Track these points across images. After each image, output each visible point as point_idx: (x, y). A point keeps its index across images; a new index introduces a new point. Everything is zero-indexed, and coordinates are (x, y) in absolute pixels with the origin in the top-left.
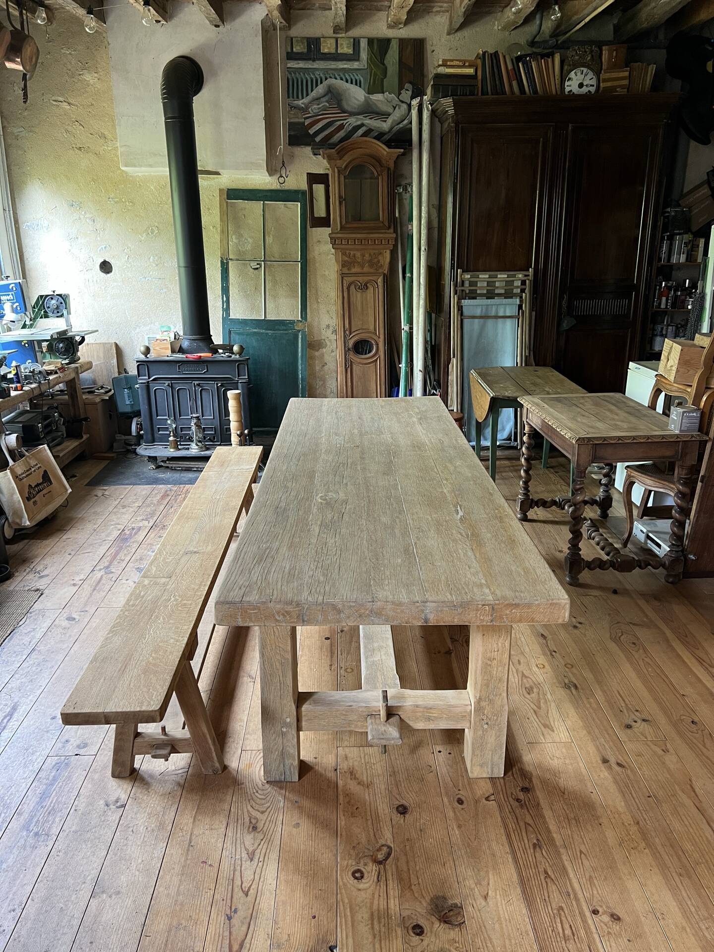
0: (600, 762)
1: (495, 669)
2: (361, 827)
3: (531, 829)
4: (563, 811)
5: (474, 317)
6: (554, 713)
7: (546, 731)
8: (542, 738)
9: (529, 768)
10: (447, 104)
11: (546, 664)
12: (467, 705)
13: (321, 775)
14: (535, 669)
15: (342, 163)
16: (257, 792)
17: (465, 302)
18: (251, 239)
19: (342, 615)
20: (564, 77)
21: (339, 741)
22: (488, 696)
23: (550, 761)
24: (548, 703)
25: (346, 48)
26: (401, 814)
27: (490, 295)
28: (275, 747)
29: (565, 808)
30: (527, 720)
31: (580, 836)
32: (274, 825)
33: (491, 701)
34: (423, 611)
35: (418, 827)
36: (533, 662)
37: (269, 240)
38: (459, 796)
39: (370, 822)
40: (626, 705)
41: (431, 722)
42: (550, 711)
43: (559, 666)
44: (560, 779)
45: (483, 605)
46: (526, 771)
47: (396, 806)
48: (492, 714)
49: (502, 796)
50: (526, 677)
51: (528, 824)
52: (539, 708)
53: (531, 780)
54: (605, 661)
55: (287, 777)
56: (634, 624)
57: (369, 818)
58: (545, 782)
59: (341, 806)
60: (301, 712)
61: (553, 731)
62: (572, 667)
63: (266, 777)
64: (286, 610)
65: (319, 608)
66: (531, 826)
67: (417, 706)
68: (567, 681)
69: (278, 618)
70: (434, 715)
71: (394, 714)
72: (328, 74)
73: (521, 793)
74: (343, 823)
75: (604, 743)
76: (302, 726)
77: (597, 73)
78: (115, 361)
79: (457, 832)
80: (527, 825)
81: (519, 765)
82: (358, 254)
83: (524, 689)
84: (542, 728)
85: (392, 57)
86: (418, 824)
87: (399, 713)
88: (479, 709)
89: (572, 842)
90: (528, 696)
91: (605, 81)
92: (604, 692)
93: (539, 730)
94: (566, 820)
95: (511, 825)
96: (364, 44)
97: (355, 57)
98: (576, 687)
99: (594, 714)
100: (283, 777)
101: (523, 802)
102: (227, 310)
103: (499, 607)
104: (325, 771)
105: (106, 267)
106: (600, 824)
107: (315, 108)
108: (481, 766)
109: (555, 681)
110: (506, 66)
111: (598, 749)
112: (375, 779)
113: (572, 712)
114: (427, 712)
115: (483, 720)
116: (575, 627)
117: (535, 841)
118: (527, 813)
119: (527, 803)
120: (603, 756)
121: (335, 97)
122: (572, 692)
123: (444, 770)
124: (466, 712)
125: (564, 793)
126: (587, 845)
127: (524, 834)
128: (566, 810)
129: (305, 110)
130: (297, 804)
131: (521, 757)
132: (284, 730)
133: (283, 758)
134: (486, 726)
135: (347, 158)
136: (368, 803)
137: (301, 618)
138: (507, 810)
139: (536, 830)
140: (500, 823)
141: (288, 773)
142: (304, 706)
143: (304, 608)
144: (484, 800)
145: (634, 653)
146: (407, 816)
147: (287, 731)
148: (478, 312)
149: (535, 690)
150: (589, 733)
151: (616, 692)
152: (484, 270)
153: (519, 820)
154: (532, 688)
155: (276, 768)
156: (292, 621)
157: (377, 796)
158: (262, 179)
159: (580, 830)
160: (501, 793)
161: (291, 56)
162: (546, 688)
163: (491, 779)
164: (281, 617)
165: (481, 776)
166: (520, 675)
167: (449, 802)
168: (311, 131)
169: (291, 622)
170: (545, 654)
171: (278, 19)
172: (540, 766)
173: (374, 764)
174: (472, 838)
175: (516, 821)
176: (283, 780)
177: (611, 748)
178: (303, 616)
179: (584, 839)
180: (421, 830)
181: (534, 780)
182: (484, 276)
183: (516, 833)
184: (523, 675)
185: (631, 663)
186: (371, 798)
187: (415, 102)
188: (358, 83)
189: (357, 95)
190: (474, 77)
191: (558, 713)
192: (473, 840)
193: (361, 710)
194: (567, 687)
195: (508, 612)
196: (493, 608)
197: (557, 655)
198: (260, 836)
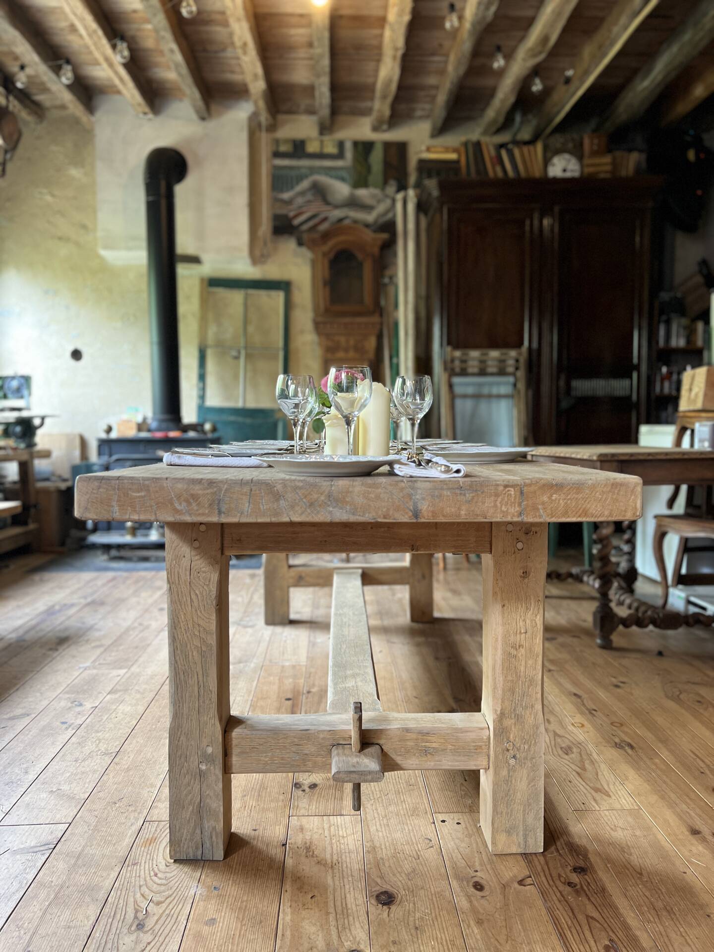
0: (687, 833)
1: (523, 663)
2: (318, 924)
3: (598, 925)
4: (645, 898)
5: (465, 396)
6: (606, 774)
7: (598, 796)
8: (595, 805)
9: (583, 842)
10: (432, 185)
11: (586, 723)
12: (482, 729)
13: (260, 852)
14: (571, 728)
15: (326, 248)
16: (156, 875)
17: (456, 380)
18: (230, 329)
19: (282, 502)
20: (547, 162)
21: (293, 808)
22: (515, 710)
23: (613, 833)
24: (596, 765)
25: (331, 149)
26: (384, 904)
27: (483, 373)
28: (189, 798)
29: (647, 894)
30: (569, 783)
31: (679, 933)
32: (173, 921)
33: (519, 718)
34: (410, 496)
35: (411, 923)
36: (568, 720)
37: (251, 329)
38: (476, 879)
39: (332, 917)
40: (708, 766)
41: (429, 756)
42: (600, 773)
43: (603, 723)
44: (631, 855)
45: (506, 486)
46: (578, 846)
47: (375, 894)
48: (522, 740)
49: (544, 879)
50: (560, 736)
51: (592, 918)
52: (584, 769)
53: (586, 857)
54: (665, 719)
55: (206, 851)
56: (694, 683)
57: (332, 910)
58: (608, 860)
59: (287, 894)
60: (231, 739)
61: (609, 796)
62: (622, 725)
63: (173, 853)
64: (192, 492)
65: (246, 489)
66: (598, 921)
67: (407, 730)
68: (617, 740)
69: (179, 507)
70: (434, 745)
71: (373, 744)
72: (313, 170)
73: (574, 875)
74: (288, 918)
75: (688, 810)
76: (231, 764)
77: (580, 158)
78: (77, 453)
79: (476, 931)
80: (590, 920)
81: (565, 837)
82: (342, 339)
83: (559, 750)
84: (592, 792)
85: (377, 158)
86: (411, 919)
87: (381, 742)
88: (501, 731)
89: (668, 943)
90: (566, 757)
91: (588, 166)
92: (672, 752)
93: (588, 795)
94: (653, 912)
95: (564, 919)
96: (348, 146)
97: (340, 155)
98: (632, 747)
99: (664, 777)
100: (200, 852)
101: (578, 887)
102: (202, 397)
103: (532, 489)
104: (267, 846)
105: (77, 355)
106: (708, 916)
107: (300, 201)
108: (509, 832)
109: (601, 740)
110: (489, 152)
111: (681, 818)
112: (344, 857)
113: (632, 774)
114: (423, 741)
115: (508, 750)
116: (617, 686)
117: (607, 943)
118: (587, 902)
119: (585, 888)
120: (689, 826)
121: (320, 192)
122: (626, 751)
123: (451, 845)
124: (481, 740)
125: (641, 874)
126: (693, 947)
127: (588, 934)
128: (649, 897)
129: (289, 202)
130: (216, 892)
131: (566, 828)
132: (203, 767)
133: (201, 818)
134: (512, 762)
135: (331, 243)
136: (331, 889)
137: (216, 507)
138: (555, 898)
139: (605, 925)
140: (546, 917)
141: (207, 845)
142: (236, 730)
143: (220, 490)
144: (516, 885)
145: (701, 711)
146: (393, 908)
147: (207, 769)
148: (470, 390)
149: (575, 750)
150: (662, 798)
151: (689, 752)
152: (475, 347)
153: (576, 911)
154: (570, 748)
155: (188, 837)
156: (200, 511)
157: (346, 880)
158: (243, 268)
159: (679, 925)
160: (542, 874)
161: (277, 154)
162: (591, 747)
163: (525, 855)
164: (184, 504)
165: (509, 851)
166: (551, 734)
167: (461, 887)
168: (296, 222)
169: (199, 514)
170: (582, 713)
171: (264, 118)
172: (598, 839)
173: (343, 837)
174: (502, 939)
175: (571, 914)
176: (199, 858)
177: (700, 816)
178: (219, 503)
179: (687, 938)
180: (417, 928)
181: (590, 856)
182: (475, 354)
183: (574, 931)
184: (556, 734)
185: (703, 723)
186: (337, 883)
187: (400, 196)
188: (343, 179)
189: (342, 190)
190: (457, 162)
191: (612, 775)
192: (502, 941)
193: (321, 736)
194: (618, 746)
195: (545, 498)
196: (522, 493)
197: (599, 714)
198: (147, 938)
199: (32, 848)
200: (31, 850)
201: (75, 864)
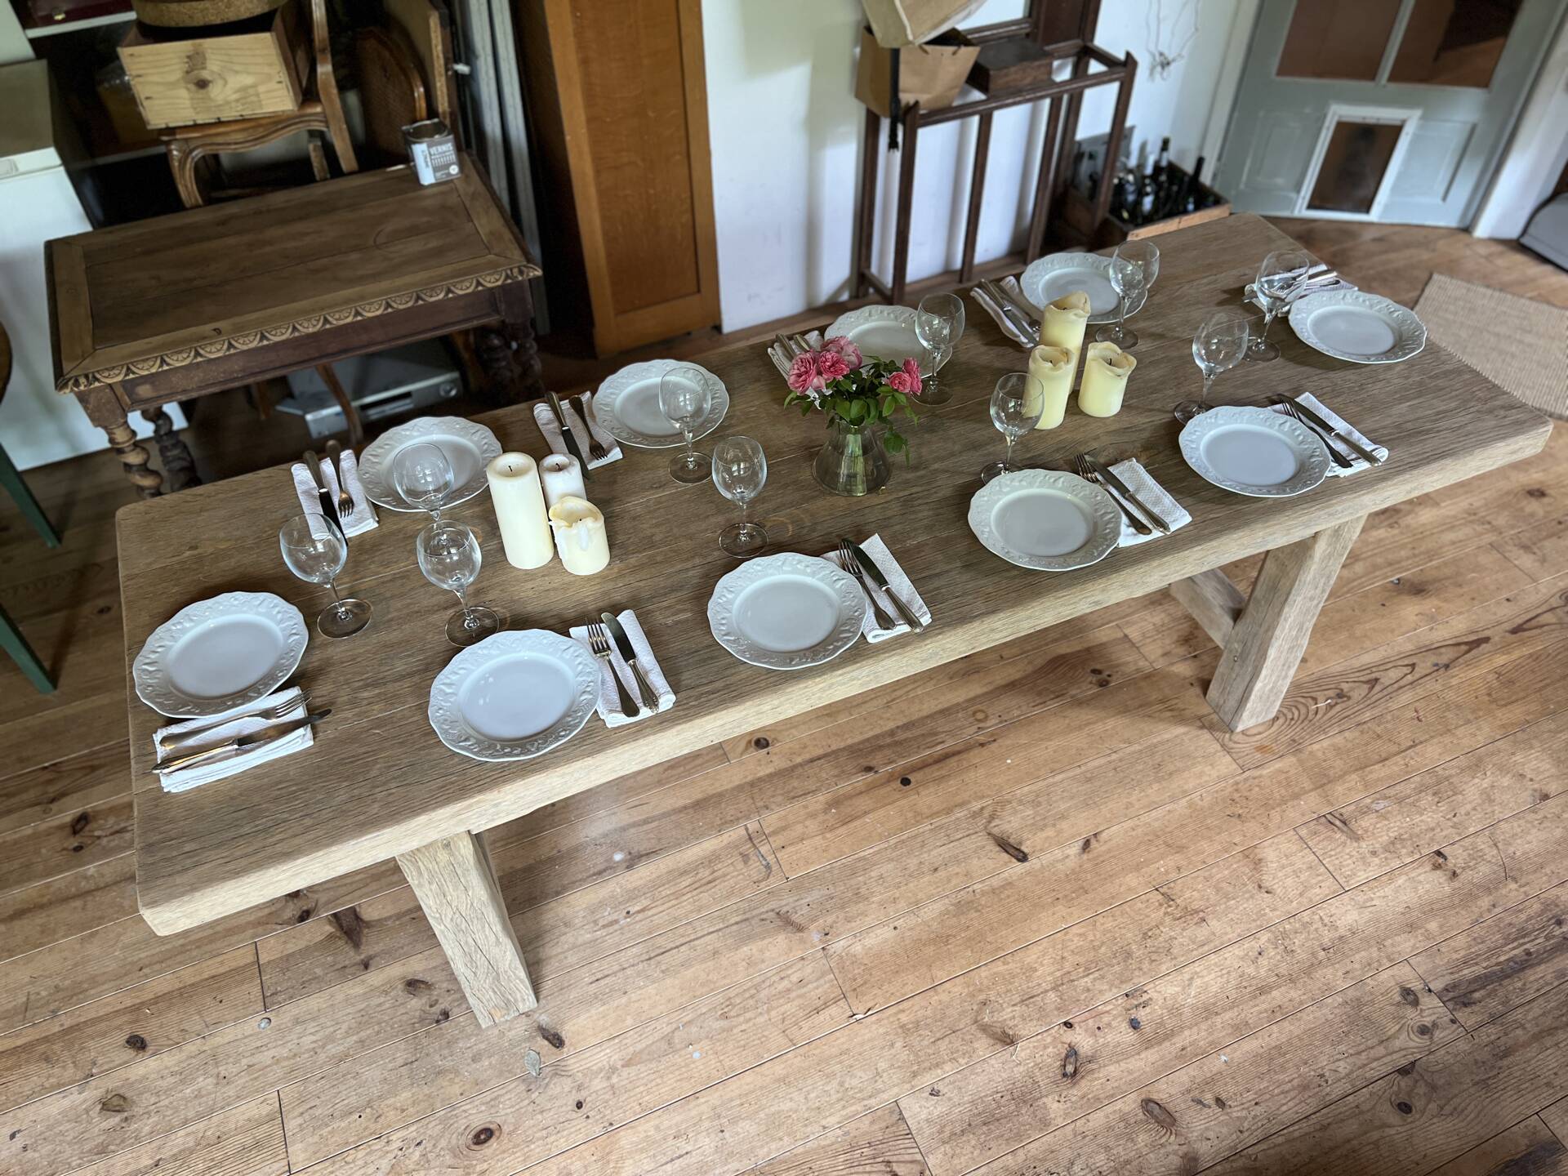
198: (1345, 687)
199: (1342, 831)
200: (1345, 829)
201: (1329, 782)
